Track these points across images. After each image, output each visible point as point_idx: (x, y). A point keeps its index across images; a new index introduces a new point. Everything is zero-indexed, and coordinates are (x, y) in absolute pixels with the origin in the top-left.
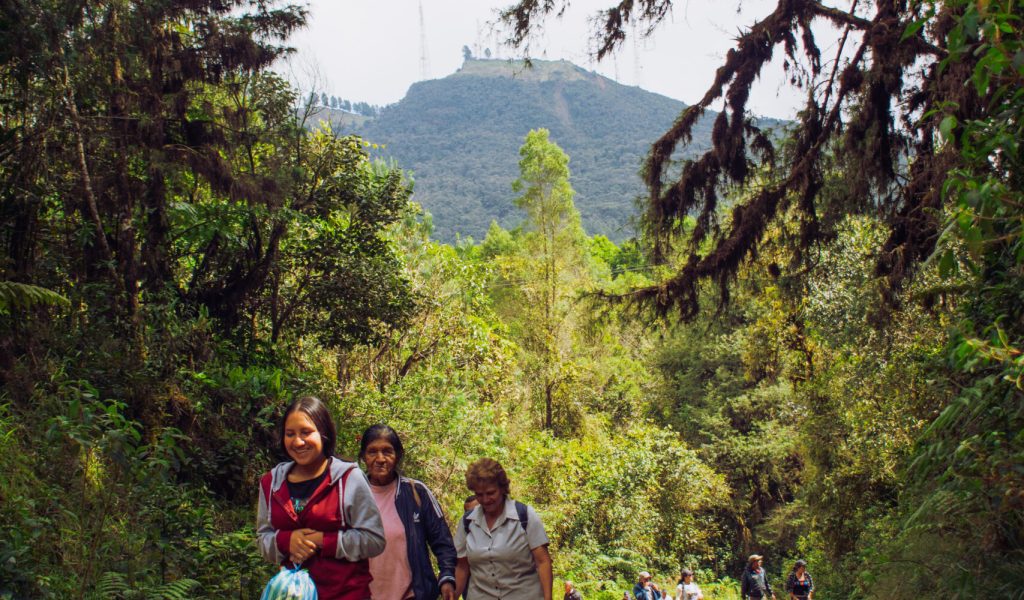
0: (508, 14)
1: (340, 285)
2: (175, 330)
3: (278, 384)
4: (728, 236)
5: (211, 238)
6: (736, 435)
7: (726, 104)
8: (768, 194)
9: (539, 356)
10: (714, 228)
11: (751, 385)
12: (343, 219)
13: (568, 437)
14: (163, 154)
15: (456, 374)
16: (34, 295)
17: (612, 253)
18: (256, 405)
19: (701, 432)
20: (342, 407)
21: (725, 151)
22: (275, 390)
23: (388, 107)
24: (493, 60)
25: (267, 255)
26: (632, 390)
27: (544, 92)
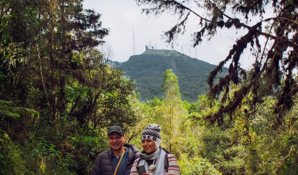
0: (167, 33)
1: (115, 113)
2: (67, 125)
3: (97, 142)
4: (232, 100)
5: (77, 97)
6: (226, 161)
7: (233, 61)
8: (245, 88)
9: (168, 136)
10: (228, 98)
11: (230, 146)
12: (116, 94)
14: (65, 71)
16: (29, 111)
17: (189, 106)
18: (90, 148)
19: (215, 160)
21: (232, 75)
22: (96, 144)
23: (123, 63)
24: (154, 50)
25: (94, 103)
26: (194, 147)
27: (169, 59)
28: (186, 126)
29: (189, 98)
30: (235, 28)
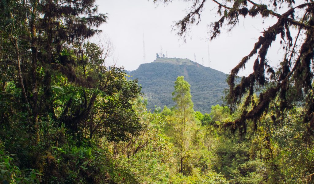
0: (179, 23)
1: (115, 119)
3: (90, 153)
4: (257, 105)
6: (242, 176)
7: (258, 56)
9: (179, 149)
10: (252, 102)
11: (247, 160)
12: (117, 95)
13: (188, 175)
14: (51, 66)
15: (154, 153)
17: (202, 117)
18: (81, 161)
19: (231, 175)
20: (114, 163)
21: (258, 73)
22: (89, 156)
23: (133, 71)
24: (165, 58)
25: (89, 107)
26: (208, 161)
27: (181, 68)
28: (199, 138)
29: (202, 109)
30: (261, 16)
